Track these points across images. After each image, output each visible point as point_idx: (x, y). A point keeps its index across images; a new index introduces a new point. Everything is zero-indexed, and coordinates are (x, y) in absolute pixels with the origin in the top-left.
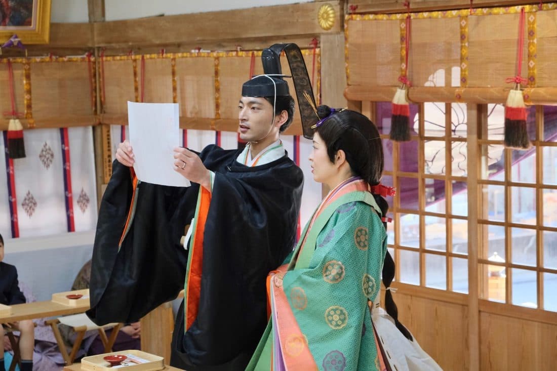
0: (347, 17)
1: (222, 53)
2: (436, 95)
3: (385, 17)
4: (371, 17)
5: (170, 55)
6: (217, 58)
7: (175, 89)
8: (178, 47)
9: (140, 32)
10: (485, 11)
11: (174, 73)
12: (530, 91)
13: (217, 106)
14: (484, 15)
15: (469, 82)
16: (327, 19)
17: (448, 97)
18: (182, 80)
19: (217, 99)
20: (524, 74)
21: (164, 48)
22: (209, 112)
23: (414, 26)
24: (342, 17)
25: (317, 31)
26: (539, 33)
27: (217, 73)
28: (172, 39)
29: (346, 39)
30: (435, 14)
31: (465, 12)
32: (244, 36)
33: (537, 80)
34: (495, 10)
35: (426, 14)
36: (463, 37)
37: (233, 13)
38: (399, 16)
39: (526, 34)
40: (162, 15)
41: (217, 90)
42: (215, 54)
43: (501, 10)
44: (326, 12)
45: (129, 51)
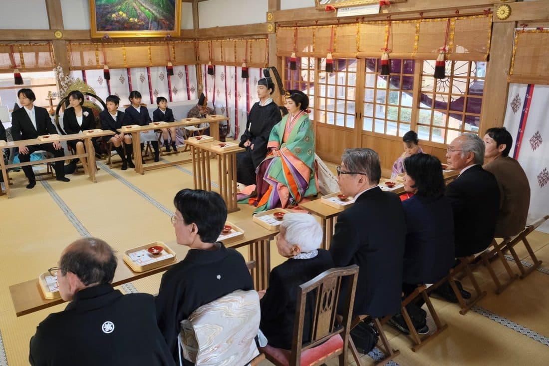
0: (277, 28)
1: (237, 40)
2: (305, 55)
3: (289, 28)
4: (285, 28)
5: (220, 41)
6: (235, 42)
7: (222, 52)
8: (223, 38)
9: (210, 33)
10: (321, 26)
11: (221, 47)
12: (334, 54)
13: (235, 58)
14: (320, 28)
15: (315, 51)
16: (270, 29)
17: (309, 56)
18: (224, 50)
19: (235, 56)
20: (333, 48)
21: (218, 38)
22: (233, 60)
23: (298, 31)
24: (275, 28)
25: (267, 33)
26: (338, 34)
27: (235, 47)
28: (221, 35)
29: (277, 35)
30: (305, 27)
31: (314, 27)
32: (244, 34)
33: (336, 51)
34: (324, 27)
35: (302, 27)
36: (314, 35)
37: (240, 26)
38: (294, 28)
39: (333, 35)
40: (218, 27)
41: (235, 52)
42: (234, 40)
43: (326, 26)
44: (270, 26)
45: (207, 39)
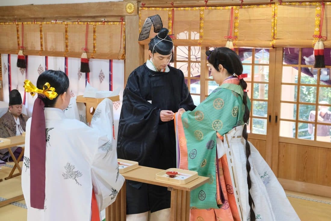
0: (140, 8)
1: (69, 23)
3: (160, 9)
4: (153, 9)
5: (40, 23)
6: (67, 25)
7: (41, 38)
8: (43, 19)
9: (22, 12)
10: (213, 8)
11: (41, 31)
12: (236, 42)
13: (67, 46)
14: (212, 9)
15: (204, 38)
16: (130, 9)
18: (45, 34)
19: (66, 43)
20: (233, 35)
21: (35, 19)
22: (61, 48)
23: (175, 13)
24: (138, 8)
25: (125, 14)
26: (240, 18)
27: (66, 31)
28: (41, 16)
29: (140, 18)
30: (187, 8)
31: (202, 8)
32: (83, 15)
33: (239, 38)
34: (218, 8)
35: (182, 9)
36: (201, 19)
37: (77, 5)
38: (168, 9)
39: (234, 18)
40: (32, 5)
41: (67, 39)
42: (65, 23)
43: (221, 8)
44: (131, 6)
45: (15, 20)
